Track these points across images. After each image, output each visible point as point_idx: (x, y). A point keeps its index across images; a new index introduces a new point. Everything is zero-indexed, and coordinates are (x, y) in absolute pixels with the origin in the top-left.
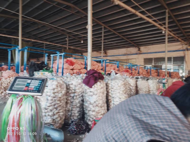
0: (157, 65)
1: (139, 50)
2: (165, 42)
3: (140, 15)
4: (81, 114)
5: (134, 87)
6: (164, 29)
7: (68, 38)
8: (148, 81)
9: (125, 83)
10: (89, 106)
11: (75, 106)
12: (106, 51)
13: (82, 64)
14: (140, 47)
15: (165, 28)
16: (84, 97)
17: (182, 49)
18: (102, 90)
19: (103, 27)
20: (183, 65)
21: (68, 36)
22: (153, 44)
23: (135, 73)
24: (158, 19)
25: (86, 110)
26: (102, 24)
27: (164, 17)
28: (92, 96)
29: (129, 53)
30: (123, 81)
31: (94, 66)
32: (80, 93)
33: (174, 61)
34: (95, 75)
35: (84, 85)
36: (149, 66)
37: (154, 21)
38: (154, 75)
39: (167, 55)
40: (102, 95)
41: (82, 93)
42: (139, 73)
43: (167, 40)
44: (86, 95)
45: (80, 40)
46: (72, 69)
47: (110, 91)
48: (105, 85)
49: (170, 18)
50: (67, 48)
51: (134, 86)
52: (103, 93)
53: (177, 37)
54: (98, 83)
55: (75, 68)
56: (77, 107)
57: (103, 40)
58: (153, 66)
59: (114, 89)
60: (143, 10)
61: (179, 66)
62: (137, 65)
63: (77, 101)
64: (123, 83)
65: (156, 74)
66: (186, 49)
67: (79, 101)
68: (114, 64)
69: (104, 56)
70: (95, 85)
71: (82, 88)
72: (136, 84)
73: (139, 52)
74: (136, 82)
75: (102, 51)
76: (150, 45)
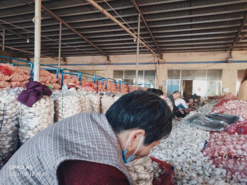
0: (128, 79)
1: (108, 59)
2: (136, 52)
3: (109, 16)
4: (16, 145)
5: (97, 105)
6: (136, 37)
7: (4, 32)
8: (114, 97)
9: (80, 100)
10: (27, 132)
11: (5, 135)
12: (66, 57)
13: (26, 73)
14: (109, 56)
15: (137, 35)
16: (20, 121)
17: (153, 62)
18: (48, 109)
19: (61, 23)
20: (155, 80)
21: (4, 30)
22: (123, 53)
23: (102, 88)
24: (129, 24)
25: (23, 138)
26: (59, 19)
27: (136, 22)
28: (32, 118)
29: (96, 63)
30: (78, 97)
31: (44, 76)
32: (13, 115)
33: (145, 75)
34: (37, 88)
35: (19, 103)
36: (118, 80)
37: (125, 25)
38: (124, 90)
39: (137, 68)
40: (47, 116)
41: (16, 115)
42: (106, 88)
43: (138, 50)
44: (23, 117)
45: (25, 38)
46: (9, 81)
47: (60, 111)
48: (52, 103)
49: (142, 24)
50: (3, 49)
51: (97, 103)
52: (49, 114)
53: (149, 47)
54: (42, 100)
55: (13, 79)
56: (9, 136)
57: (60, 41)
58: (123, 80)
59: (65, 108)
60: (113, 9)
61: (151, 81)
62: (104, 78)
63: (8, 127)
64: (78, 100)
65: (126, 89)
66: (158, 63)
67: (11, 126)
68: (75, 76)
69: (61, 65)
70: (36, 103)
71: (17, 107)
72: (100, 101)
73: (108, 62)
74: (100, 99)
75: (59, 58)
76: (121, 55)
